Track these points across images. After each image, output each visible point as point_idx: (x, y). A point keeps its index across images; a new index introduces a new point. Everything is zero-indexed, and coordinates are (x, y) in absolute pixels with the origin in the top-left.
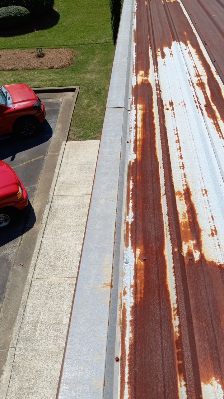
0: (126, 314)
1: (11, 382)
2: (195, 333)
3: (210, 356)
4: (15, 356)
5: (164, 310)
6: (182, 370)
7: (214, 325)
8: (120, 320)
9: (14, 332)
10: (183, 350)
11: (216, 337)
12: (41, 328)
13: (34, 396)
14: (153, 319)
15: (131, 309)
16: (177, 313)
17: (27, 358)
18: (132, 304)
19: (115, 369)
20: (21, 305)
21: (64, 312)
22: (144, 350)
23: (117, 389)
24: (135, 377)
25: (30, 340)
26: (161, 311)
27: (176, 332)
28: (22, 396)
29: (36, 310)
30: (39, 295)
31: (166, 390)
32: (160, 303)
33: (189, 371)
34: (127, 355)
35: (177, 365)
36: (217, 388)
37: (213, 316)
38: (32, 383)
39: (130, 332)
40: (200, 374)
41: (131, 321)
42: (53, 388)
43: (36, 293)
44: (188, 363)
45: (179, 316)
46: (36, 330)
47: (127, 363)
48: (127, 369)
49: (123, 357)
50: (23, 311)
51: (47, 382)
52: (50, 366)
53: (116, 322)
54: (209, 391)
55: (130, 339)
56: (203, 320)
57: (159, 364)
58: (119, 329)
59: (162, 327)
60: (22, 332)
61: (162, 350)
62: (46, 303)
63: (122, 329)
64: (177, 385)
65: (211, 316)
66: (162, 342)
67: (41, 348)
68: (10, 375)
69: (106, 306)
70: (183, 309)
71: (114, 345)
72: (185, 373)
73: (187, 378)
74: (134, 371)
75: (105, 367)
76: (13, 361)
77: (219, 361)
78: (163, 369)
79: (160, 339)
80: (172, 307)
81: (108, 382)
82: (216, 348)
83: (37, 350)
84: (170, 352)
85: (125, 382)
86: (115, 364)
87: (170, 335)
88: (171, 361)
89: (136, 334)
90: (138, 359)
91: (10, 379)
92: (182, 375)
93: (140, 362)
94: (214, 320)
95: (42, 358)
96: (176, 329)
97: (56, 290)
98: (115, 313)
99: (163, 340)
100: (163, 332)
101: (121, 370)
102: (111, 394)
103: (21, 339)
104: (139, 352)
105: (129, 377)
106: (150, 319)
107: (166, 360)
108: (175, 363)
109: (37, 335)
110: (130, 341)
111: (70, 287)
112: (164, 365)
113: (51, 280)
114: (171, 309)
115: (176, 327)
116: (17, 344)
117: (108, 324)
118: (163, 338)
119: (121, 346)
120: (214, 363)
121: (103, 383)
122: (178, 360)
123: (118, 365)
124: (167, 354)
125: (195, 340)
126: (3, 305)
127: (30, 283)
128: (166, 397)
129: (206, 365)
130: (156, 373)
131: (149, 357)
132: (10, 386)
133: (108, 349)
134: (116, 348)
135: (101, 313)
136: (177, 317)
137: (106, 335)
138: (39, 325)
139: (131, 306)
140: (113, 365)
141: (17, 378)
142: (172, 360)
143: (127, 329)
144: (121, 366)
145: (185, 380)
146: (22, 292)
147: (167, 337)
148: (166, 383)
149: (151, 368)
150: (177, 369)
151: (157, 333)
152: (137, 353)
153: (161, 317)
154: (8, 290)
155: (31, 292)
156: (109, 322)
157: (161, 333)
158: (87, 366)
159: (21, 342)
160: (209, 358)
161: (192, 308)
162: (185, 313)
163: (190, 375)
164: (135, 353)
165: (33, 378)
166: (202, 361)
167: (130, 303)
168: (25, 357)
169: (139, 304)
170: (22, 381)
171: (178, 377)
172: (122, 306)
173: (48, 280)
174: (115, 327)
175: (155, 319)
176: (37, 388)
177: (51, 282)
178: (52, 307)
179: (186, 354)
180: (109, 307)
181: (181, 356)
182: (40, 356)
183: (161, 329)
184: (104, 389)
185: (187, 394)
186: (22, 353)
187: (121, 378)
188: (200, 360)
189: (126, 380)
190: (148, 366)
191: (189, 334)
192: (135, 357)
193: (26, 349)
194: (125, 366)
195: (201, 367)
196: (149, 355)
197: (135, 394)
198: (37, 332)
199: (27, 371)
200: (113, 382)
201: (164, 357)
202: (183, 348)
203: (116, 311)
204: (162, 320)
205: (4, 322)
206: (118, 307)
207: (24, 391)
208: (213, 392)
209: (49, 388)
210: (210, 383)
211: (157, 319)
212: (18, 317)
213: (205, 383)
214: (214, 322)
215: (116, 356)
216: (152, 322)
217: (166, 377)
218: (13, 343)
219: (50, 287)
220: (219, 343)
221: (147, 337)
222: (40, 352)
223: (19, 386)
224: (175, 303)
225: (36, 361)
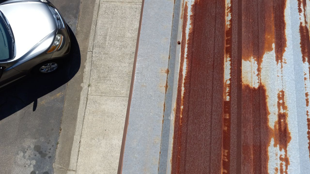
0: (187, 11)
1: (91, 73)
2: (242, 26)
3: (252, 43)
4: (93, 57)
5: (219, 9)
6: (229, 51)
7: (259, 21)
8: (182, 15)
9: (90, 41)
10: (232, 37)
11: (259, 30)
12: (109, 39)
13: (108, 82)
14: (209, 15)
15: (192, 7)
16: (230, 11)
17: (101, 59)
18: (193, 3)
19: (177, 49)
20: (93, 22)
21: (126, 29)
22: (200, 37)
23: (178, 62)
24: (192, 54)
25: (102, 47)
26: (217, 9)
27: (227, 25)
28: (100, 81)
29: (105, 26)
30: (106, 15)
31: (215, 63)
32: (216, 3)
33: (234, 51)
34: (187, 40)
35: (225, 48)
36: (253, 63)
37: (259, 15)
38: (106, 74)
39: (190, 24)
40: (242, 54)
41: (191, 16)
42: (121, 78)
43: (104, 13)
44: (234, 46)
45: (232, 12)
46: (106, 41)
47: (186, 46)
48: (186, 50)
49: (184, 42)
50: (94, 26)
51: (116, 74)
52: (118, 65)
53: (179, 16)
54: (247, 65)
55: (189, 29)
56: (250, 17)
57: (211, 47)
58: (181, 22)
59: (217, 21)
60: (96, 41)
61: (215, 37)
62: (112, 22)
63: (183, 22)
64: (223, 60)
65: (258, 14)
66: (215, 32)
67: (110, 52)
68: (90, 69)
69: (171, 3)
70: (235, 7)
71: (177, 33)
72: (231, 52)
73: (232, 56)
74: (192, 51)
75: (170, 47)
76: (91, 60)
77: (258, 46)
78: (214, 50)
79: (214, 30)
80: (226, 6)
81: (172, 56)
82: (258, 37)
83: (108, 54)
84: (221, 39)
85: (184, 58)
86: (177, 46)
87: (222, 27)
88: (220, 45)
89: (195, 26)
90: (195, 43)
91: (90, 71)
92: (229, 54)
93: (196, 46)
94: (259, 17)
95: (112, 59)
96: (228, 23)
97: (119, 11)
98: (179, 9)
99: (216, 31)
100: (217, 25)
101: (182, 50)
102: (174, 65)
103: (95, 46)
104: (196, 39)
105: (187, 54)
106: (207, 15)
107: (217, 44)
108: (224, 46)
109: (107, 44)
110: (190, 31)
111: (130, 9)
112: (215, 47)
113: (115, 3)
114: (225, 8)
115: (227, 21)
116: (93, 49)
117: (173, 17)
118: (217, 29)
119: (183, 34)
120: (254, 47)
121: (168, 57)
122: (227, 44)
123: (179, 47)
124: (218, 40)
125: (242, 31)
126: (79, 22)
127: (98, 5)
128: (214, 68)
129: (247, 49)
130: (208, 53)
131: (204, 42)
132: (91, 75)
133: (173, 35)
134: (178, 35)
135: (168, 8)
136: (230, 14)
137: (171, 25)
138: (108, 37)
139: (192, 4)
140: (175, 47)
141: (95, 71)
142: (222, 45)
143: (188, 22)
144: (181, 47)
145: (230, 57)
146: (92, 13)
147: (220, 29)
148: (216, 59)
149: (205, 49)
150: (225, 51)
151: (212, 25)
152: (194, 39)
153: (216, 14)
154: (81, 10)
155: (100, 12)
156: (173, 15)
157: (215, 26)
158: (156, 46)
159: (96, 48)
160: (251, 44)
161: (243, 8)
162: (237, 11)
163: (235, 54)
164: (193, 39)
165: (106, 71)
166: (245, 46)
167: (192, 2)
168: (100, 58)
169: (198, 3)
170: (99, 73)
171: (225, 55)
172: (185, 5)
173: (113, 3)
174: (178, 20)
175: (211, 15)
176: (110, 77)
177: (115, 5)
178: (117, 24)
179: (234, 40)
180: (174, 4)
181: (229, 42)
182: (110, 58)
183: (215, 23)
184: (169, 60)
185: (231, 66)
186: (97, 56)
187: (181, 55)
188: (243, 45)
189: (185, 56)
190: (202, 48)
191: (238, 26)
192: (193, 42)
193: (100, 53)
194: (185, 47)
195: (243, 50)
196: (203, 41)
197: (192, 65)
198: (107, 42)
199: (102, 67)
200: (175, 57)
201: (215, 43)
202: (232, 36)
203: (180, 8)
204: (217, 16)
205: (82, 34)
206: (181, 5)
207: (101, 78)
208: (250, 66)
209: (118, 77)
210: (249, 60)
211: (213, 15)
212: (91, 30)
213: (245, 60)
214: (259, 19)
215: (178, 41)
216: (209, 17)
217: (215, 56)
218: (90, 49)
219: (115, 9)
220: (261, 34)
221: (203, 28)
222: (110, 56)
223: (97, 76)
224: (230, 2)
225: (108, 61)
